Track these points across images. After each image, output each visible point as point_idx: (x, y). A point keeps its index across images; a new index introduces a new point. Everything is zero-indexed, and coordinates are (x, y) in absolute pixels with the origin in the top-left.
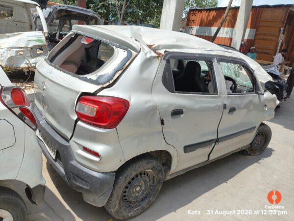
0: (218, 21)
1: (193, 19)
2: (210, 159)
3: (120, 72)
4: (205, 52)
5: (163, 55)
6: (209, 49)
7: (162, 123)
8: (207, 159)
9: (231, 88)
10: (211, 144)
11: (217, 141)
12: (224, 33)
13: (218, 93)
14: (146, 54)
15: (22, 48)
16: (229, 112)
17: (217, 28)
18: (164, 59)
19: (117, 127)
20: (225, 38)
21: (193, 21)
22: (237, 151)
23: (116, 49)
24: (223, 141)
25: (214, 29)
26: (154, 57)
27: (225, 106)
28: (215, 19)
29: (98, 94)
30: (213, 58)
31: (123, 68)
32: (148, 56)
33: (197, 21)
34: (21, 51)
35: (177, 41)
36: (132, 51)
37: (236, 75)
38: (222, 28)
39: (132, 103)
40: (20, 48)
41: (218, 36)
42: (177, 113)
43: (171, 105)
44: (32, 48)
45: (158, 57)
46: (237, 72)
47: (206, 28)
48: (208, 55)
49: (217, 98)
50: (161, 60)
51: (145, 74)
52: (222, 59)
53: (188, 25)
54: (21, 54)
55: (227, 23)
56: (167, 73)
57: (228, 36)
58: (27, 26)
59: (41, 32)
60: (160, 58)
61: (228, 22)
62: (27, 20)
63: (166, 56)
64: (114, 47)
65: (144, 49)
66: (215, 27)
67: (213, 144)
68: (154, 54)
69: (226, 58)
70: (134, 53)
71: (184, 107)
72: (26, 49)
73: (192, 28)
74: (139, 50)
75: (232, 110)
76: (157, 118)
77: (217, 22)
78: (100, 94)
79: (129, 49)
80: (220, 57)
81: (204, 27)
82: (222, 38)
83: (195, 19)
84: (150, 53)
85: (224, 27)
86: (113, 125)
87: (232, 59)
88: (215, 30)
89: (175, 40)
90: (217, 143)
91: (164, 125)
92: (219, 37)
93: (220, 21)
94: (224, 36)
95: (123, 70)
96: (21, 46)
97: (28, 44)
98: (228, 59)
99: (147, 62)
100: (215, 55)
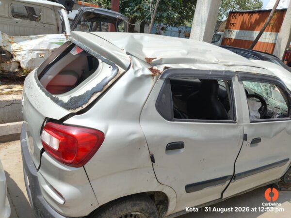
0: (261, 25)
1: (233, 22)
2: (224, 197)
3: (99, 94)
4: (224, 68)
5: (160, 74)
6: (230, 64)
7: (153, 159)
8: (220, 197)
9: (260, 110)
10: (225, 182)
11: (234, 177)
12: (267, 38)
13: (237, 121)
14: (136, 72)
15: (43, 50)
16: (252, 143)
17: (259, 32)
18: (161, 78)
19: (85, 166)
20: (268, 43)
21: (233, 24)
22: (262, 186)
23: (101, 64)
24: (241, 178)
25: (256, 33)
26: (147, 76)
27: (245, 137)
28: (257, 23)
29: (65, 122)
30: (234, 76)
31: (104, 89)
32: (139, 74)
33: (238, 24)
34: (43, 54)
35: (188, 53)
36: (119, 68)
37: (267, 94)
38: (265, 32)
39: (108, 135)
40: (41, 50)
41: (259, 40)
42: (175, 146)
43: (166, 137)
44: (53, 51)
45: (153, 76)
46: (269, 92)
47: (247, 31)
48: (226, 72)
49: (234, 127)
50: (157, 79)
51: (132, 98)
52: (246, 77)
53: (226, 28)
54: (43, 57)
55: (271, 27)
56: (164, 95)
57: (271, 41)
58: (55, 28)
59: (63, 35)
60: (155, 77)
61: (273, 26)
62: (54, 22)
63: (164, 73)
64: (100, 61)
65: (135, 65)
66: (257, 31)
67: (228, 182)
68: (147, 72)
69: (252, 76)
70: (122, 70)
71: (187, 138)
72: (47, 52)
73: (231, 31)
74: (127, 66)
75: (256, 141)
76: (146, 154)
77: (259, 25)
78: (68, 122)
79: (116, 65)
80: (243, 75)
81: (244, 31)
82: (264, 43)
83: (235, 22)
84: (143, 69)
85: (267, 31)
86: (80, 162)
87: (260, 77)
88: (257, 35)
89: (185, 52)
90: (233, 180)
91: (154, 162)
92: (261, 42)
93: (262, 25)
94: (267, 41)
95: (102, 91)
96: (42, 49)
97: (49, 46)
98: (254, 76)
99: (137, 82)
100: (237, 72)
